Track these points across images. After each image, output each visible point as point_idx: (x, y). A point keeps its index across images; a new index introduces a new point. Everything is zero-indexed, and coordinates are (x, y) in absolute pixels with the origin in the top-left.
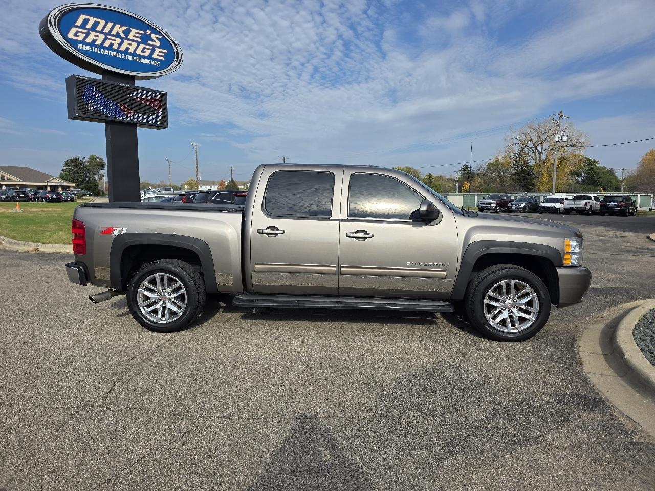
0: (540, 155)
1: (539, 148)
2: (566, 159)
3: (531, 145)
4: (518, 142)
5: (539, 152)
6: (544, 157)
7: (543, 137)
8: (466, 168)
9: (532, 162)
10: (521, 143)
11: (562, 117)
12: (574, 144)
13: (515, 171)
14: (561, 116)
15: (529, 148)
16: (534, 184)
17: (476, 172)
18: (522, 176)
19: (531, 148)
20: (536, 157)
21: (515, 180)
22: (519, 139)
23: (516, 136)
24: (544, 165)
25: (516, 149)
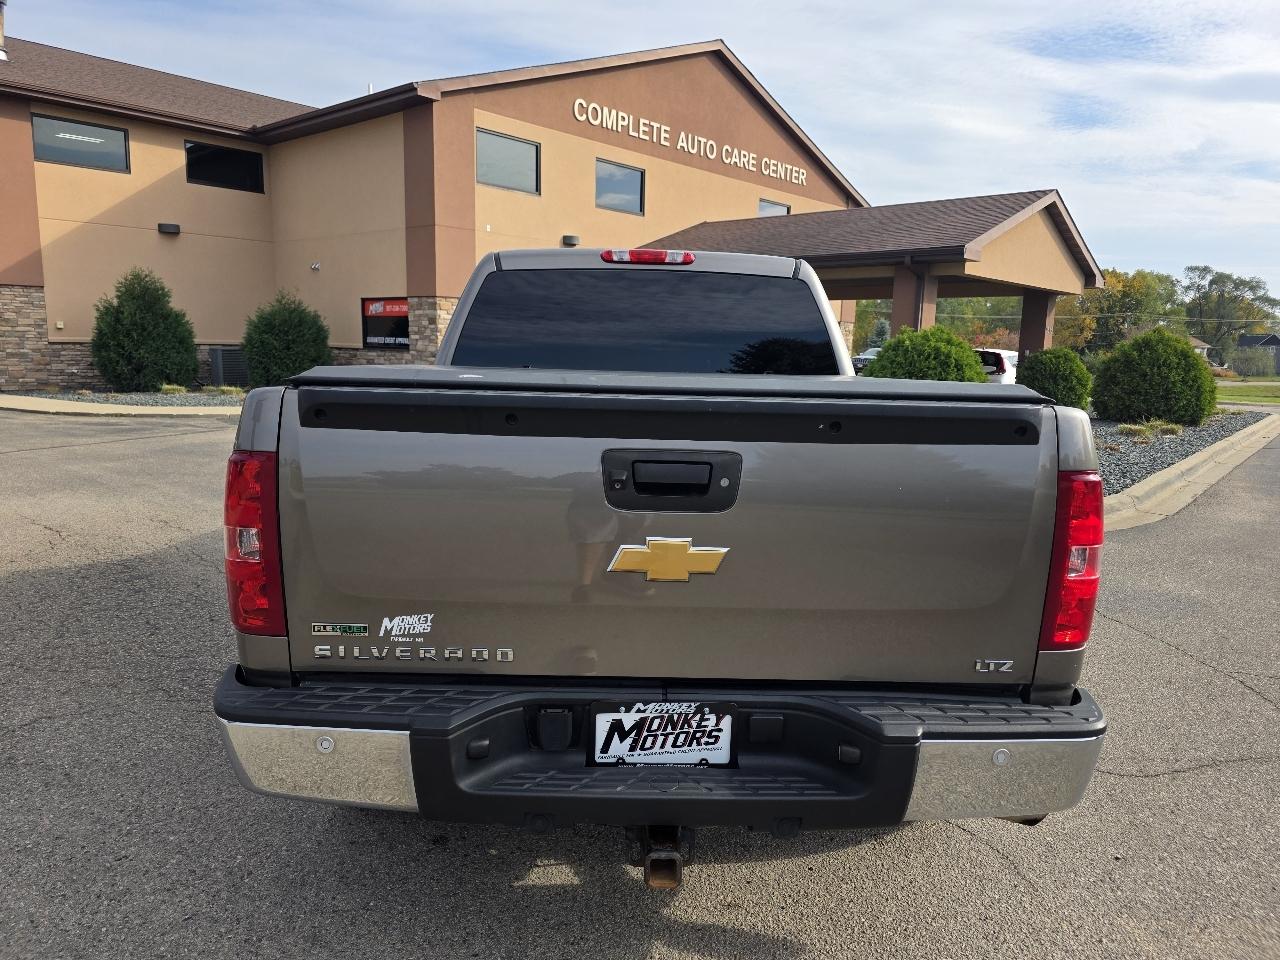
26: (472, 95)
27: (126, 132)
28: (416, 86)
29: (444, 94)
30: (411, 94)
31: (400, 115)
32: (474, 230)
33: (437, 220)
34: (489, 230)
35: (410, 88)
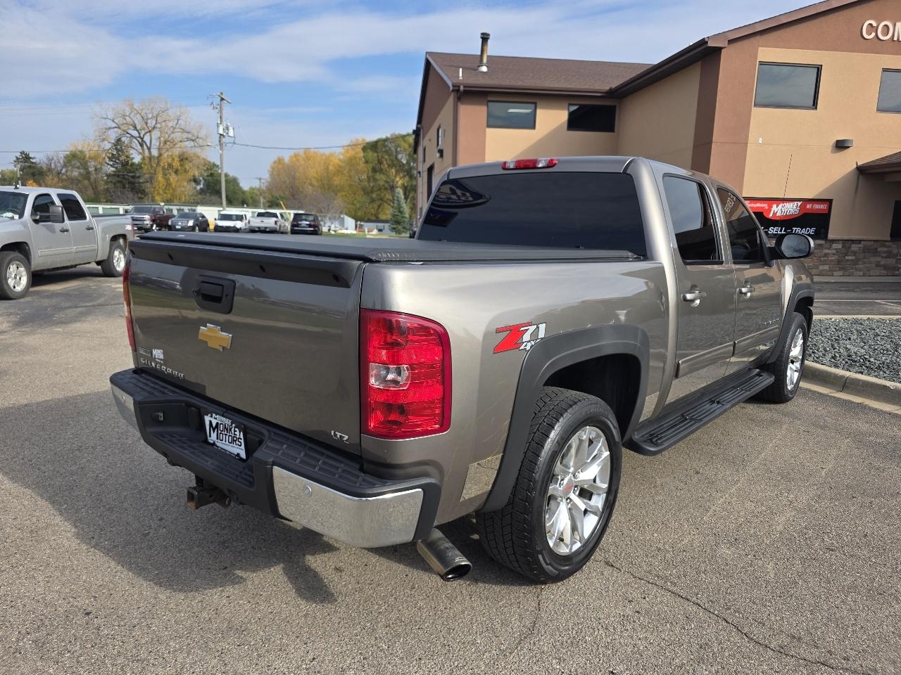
0: (149, 149)
1: (147, 139)
2: (187, 159)
3: (135, 133)
4: (114, 125)
5: (147, 146)
6: (155, 153)
7: (152, 123)
8: (26, 158)
9: (137, 159)
10: (119, 128)
11: (224, 101)
12: (194, 138)
13: (114, 169)
14: (222, 99)
15: (132, 136)
16: (144, 191)
17: (44, 167)
18: (125, 178)
19: (135, 138)
20: (143, 150)
21: (115, 184)
22: (116, 121)
23: (111, 116)
24: (158, 164)
25: (113, 135)
26: (758, 38)
27: (535, 104)
28: (706, 40)
29: (731, 42)
30: (704, 47)
31: (699, 63)
32: (747, 143)
33: (714, 139)
34: (761, 142)
35: (703, 42)
